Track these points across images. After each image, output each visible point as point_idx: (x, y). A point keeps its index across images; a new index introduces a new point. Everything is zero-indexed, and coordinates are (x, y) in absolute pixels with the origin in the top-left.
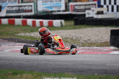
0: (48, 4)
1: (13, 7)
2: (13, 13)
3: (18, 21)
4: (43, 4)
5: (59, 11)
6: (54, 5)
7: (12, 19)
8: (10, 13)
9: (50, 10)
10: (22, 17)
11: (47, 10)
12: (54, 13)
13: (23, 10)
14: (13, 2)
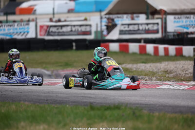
1: (129, 25)
9: (185, 30)
10: (142, 41)
11: (180, 31)
13: (145, 29)
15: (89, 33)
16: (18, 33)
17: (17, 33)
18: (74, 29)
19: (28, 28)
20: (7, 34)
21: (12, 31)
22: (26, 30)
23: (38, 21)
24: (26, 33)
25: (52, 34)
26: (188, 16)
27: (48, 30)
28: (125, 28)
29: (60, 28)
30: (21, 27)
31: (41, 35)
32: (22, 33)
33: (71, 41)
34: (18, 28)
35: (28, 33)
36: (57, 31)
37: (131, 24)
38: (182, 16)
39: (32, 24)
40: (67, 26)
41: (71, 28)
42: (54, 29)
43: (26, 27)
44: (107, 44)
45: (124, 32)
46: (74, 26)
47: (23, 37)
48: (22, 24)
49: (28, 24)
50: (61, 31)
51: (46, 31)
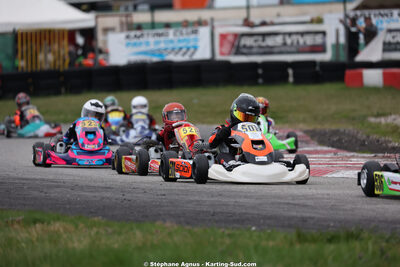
15: (321, 49)
16: (176, 50)
17: (173, 49)
18: (289, 41)
19: (196, 40)
20: (152, 53)
21: (162, 46)
22: (191, 44)
23: (216, 24)
24: (192, 50)
25: (245, 51)
27: (236, 43)
28: (393, 37)
29: (260, 38)
30: (181, 38)
31: (222, 54)
32: (184, 50)
33: (285, 65)
34: (176, 39)
35: (196, 48)
36: (254, 44)
39: (204, 32)
40: (276, 34)
41: (284, 39)
42: (248, 41)
43: (193, 36)
44: (358, 71)
45: (393, 46)
46: (290, 34)
47: (186, 58)
48: (184, 31)
49: (195, 32)
50: (264, 44)
51: (233, 45)
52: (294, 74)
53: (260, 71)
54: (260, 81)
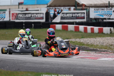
0: (100, 12)
1: (67, 13)
2: (67, 19)
3: (71, 27)
4: (95, 12)
5: (110, 19)
6: (105, 13)
7: (66, 25)
8: (64, 19)
9: (101, 17)
10: (75, 24)
11: (98, 18)
12: (105, 21)
13: (76, 16)
14: (67, 9)
22: (3, 16)
23: (11, 10)
24: (3, 18)
25: (19, 18)
26: (103, 8)
27: (17, 16)
31: (12, 19)
32: (1, 18)
36: (22, 16)
37: (68, 13)
38: (99, 9)
39: (7, 12)
41: (31, 15)
43: (4, 14)
45: (63, 18)
46: (33, 14)
47: (2, 20)
48: (1, 12)
50: (25, 16)
51: (16, 17)
52: (34, 25)
53: (24, 24)
54: (24, 27)
